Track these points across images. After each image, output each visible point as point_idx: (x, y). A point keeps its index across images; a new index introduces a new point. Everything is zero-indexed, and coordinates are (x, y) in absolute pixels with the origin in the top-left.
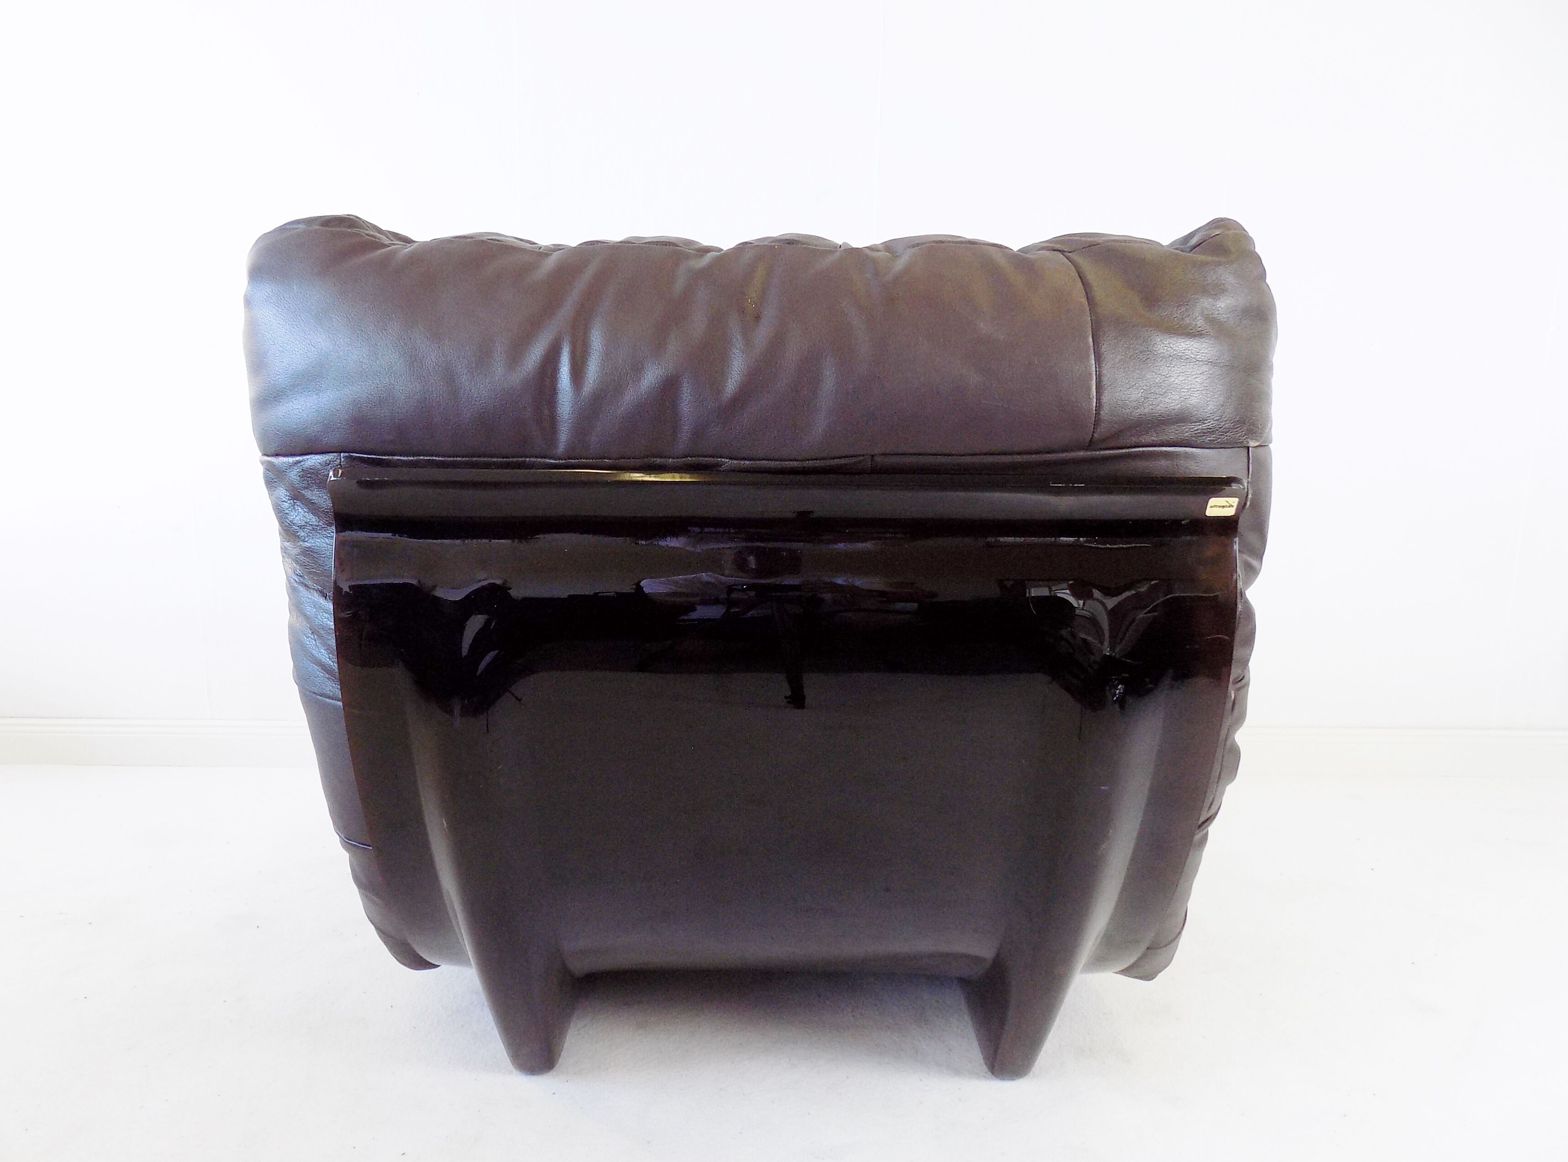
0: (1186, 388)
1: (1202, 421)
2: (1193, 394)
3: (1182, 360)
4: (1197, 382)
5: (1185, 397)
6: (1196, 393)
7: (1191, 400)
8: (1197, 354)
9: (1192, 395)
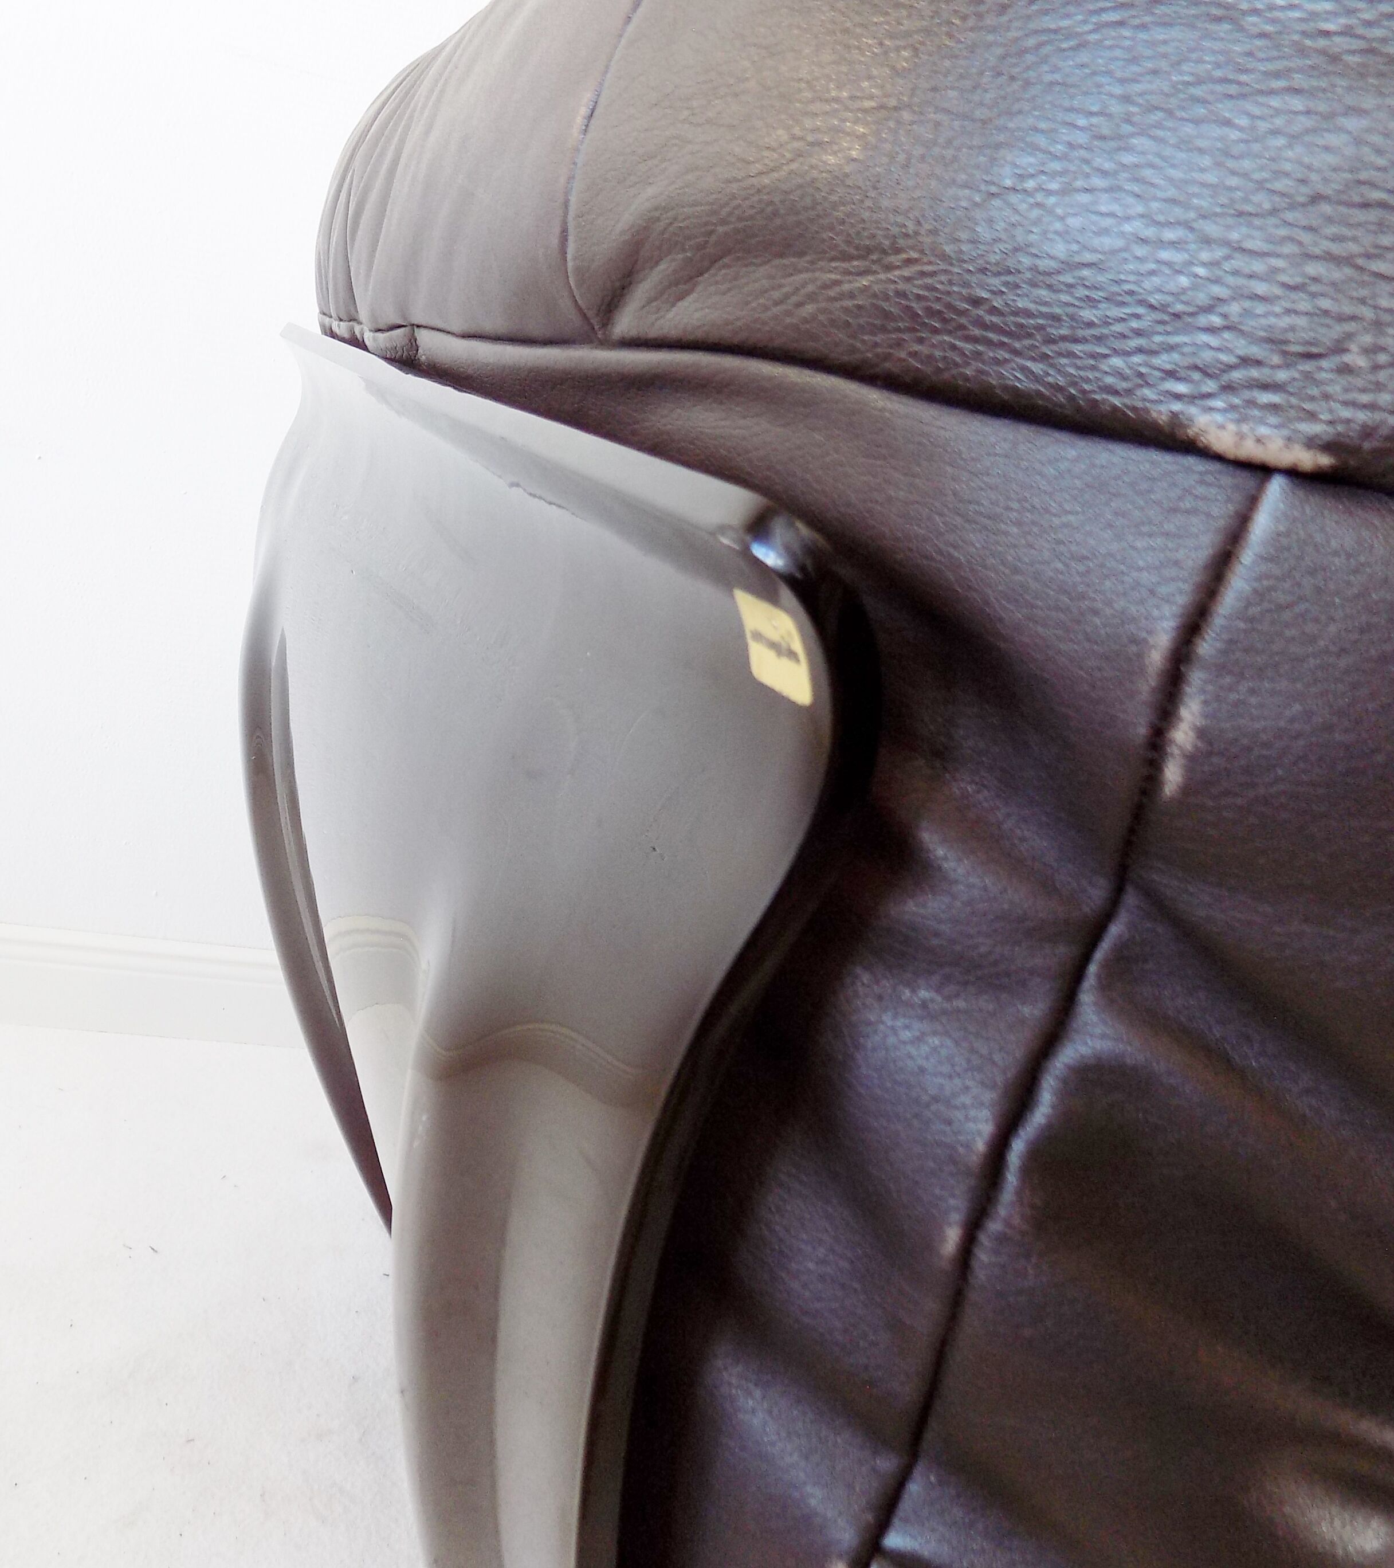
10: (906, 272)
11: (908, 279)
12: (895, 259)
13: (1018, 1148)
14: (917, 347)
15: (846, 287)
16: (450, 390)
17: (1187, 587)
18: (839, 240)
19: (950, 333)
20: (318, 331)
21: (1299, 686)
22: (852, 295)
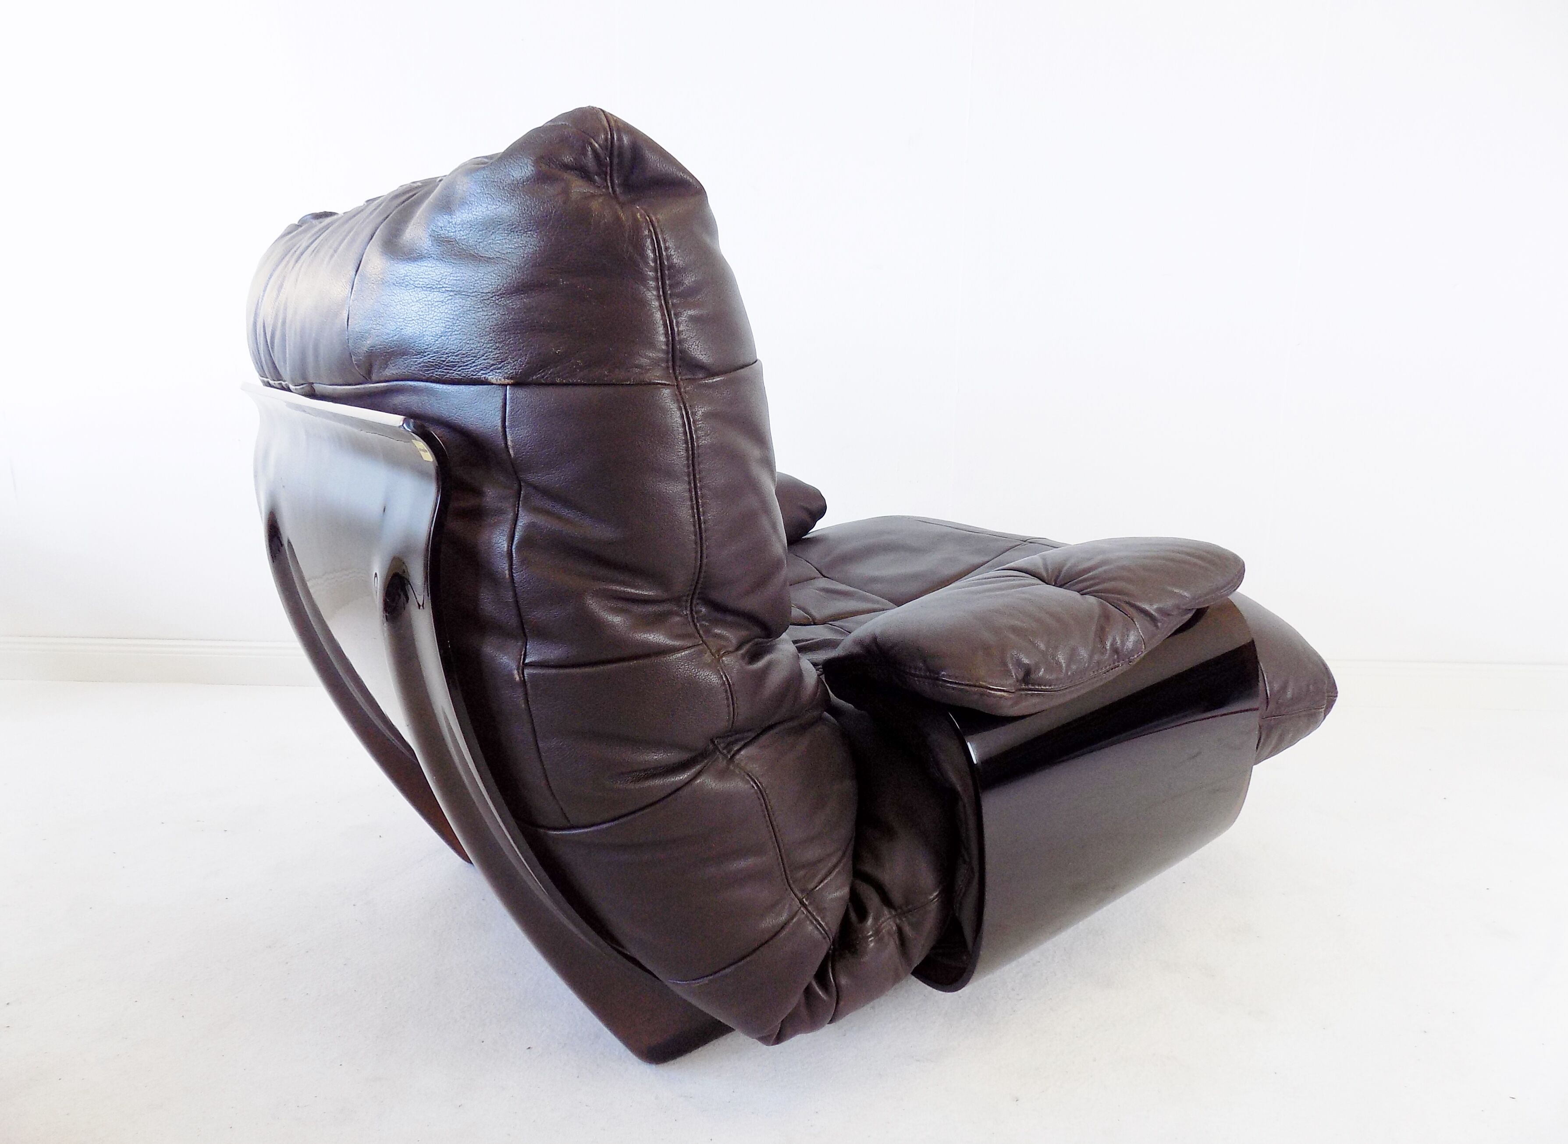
0: (402, 317)
1: (421, 353)
2: (409, 324)
3: (402, 288)
4: (413, 311)
5: (401, 328)
6: (411, 322)
7: (407, 331)
8: (415, 279)
9: (407, 325)
10: (429, 357)
11: (429, 358)
12: (425, 354)
13: (514, 547)
14: (436, 373)
15: (418, 362)
16: (331, 403)
17: (501, 412)
18: (414, 351)
19: (441, 369)
20: (261, 384)
21: (525, 426)
22: (420, 364)
